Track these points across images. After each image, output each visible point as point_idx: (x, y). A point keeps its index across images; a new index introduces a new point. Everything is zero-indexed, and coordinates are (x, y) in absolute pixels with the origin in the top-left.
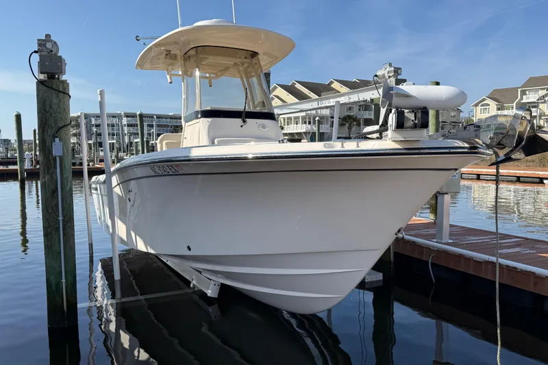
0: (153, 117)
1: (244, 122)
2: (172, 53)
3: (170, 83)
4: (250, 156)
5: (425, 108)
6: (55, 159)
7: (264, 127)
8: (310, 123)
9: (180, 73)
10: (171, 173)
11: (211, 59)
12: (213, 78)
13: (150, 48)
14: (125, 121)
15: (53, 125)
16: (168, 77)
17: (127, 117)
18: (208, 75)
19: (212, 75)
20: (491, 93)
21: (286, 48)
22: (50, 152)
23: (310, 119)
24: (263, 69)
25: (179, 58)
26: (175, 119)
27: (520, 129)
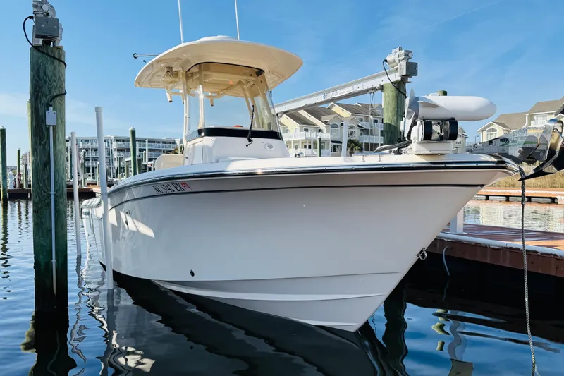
0: (144, 142)
1: (250, 141)
2: (174, 69)
3: (171, 101)
4: (259, 172)
5: (453, 119)
6: (48, 129)
7: (270, 147)
8: (310, 147)
9: (181, 91)
10: (176, 191)
11: (215, 77)
12: (214, 97)
13: (152, 64)
14: (115, 145)
15: (47, 93)
16: (168, 95)
17: (117, 141)
18: (210, 94)
19: (214, 95)
20: (498, 118)
21: (292, 66)
22: (43, 121)
23: (310, 143)
24: (269, 87)
25: (180, 75)
26: (168, 143)
27: (551, 141)
